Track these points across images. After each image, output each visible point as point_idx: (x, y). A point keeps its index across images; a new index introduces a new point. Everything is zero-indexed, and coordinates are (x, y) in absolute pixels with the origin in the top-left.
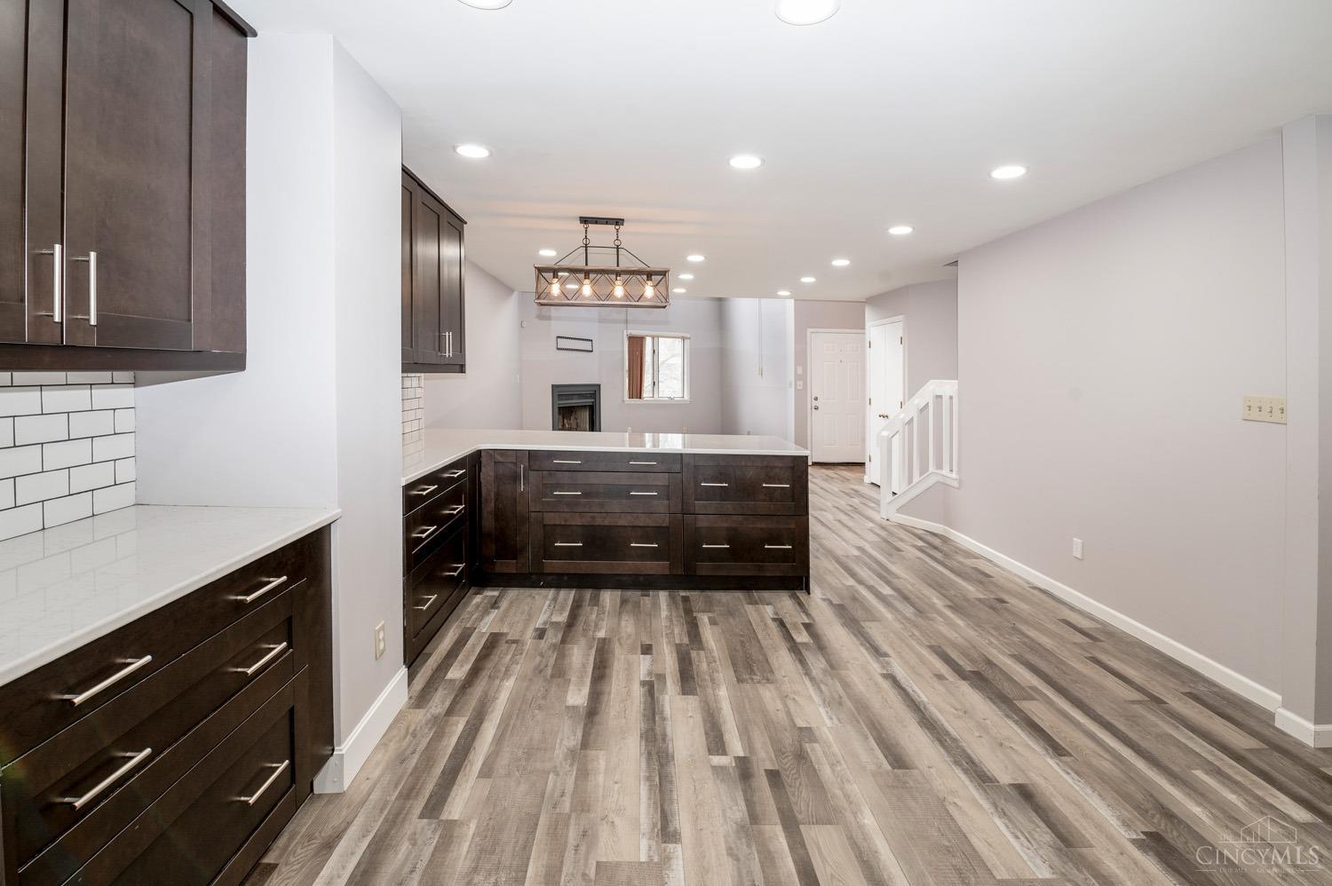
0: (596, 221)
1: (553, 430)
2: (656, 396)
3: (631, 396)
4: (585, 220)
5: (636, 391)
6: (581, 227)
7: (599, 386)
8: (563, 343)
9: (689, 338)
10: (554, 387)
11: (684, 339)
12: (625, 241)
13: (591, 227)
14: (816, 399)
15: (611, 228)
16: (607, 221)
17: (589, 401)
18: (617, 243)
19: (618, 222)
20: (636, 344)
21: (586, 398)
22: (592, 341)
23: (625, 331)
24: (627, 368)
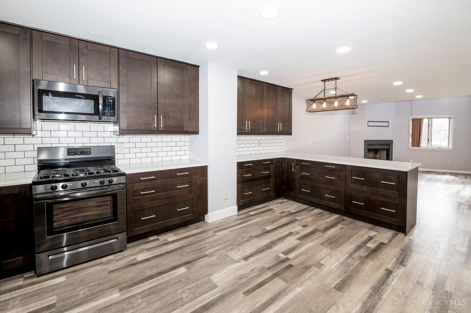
0: (328, 80)
1: (364, 158)
2: (429, 146)
3: (413, 146)
4: (324, 81)
5: (416, 141)
6: (323, 83)
7: (392, 141)
8: (370, 124)
9: (454, 118)
10: (365, 141)
11: (450, 118)
12: (339, 86)
13: (327, 83)
15: (334, 82)
16: (332, 79)
17: (386, 147)
18: (336, 86)
19: (336, 79)
20: (417, 124)
21: (385, 146)
22: (388, 122)
23: (411, 117)
24: (411, 133)
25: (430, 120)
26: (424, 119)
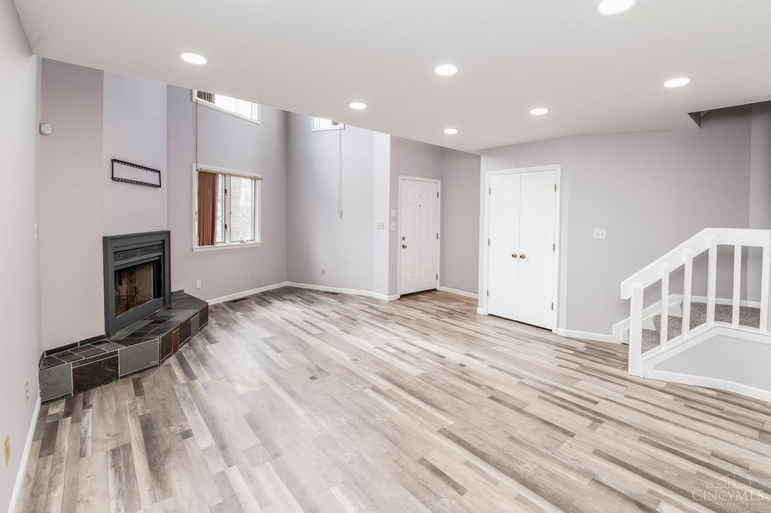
2: (228, 240)
3: (202, 243)
5: (207, 236)
7: (169, 233)
9: (261, 179)
10: (106, 240)
11: (255, 179)
14: (404, 239)
20: (207, 180)
22: (159, 172)
23: (194, 165)
24: (197, 210)
25: (228, 178)
26: (220, 176)
